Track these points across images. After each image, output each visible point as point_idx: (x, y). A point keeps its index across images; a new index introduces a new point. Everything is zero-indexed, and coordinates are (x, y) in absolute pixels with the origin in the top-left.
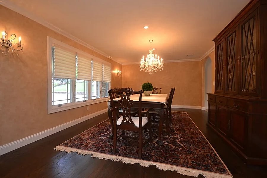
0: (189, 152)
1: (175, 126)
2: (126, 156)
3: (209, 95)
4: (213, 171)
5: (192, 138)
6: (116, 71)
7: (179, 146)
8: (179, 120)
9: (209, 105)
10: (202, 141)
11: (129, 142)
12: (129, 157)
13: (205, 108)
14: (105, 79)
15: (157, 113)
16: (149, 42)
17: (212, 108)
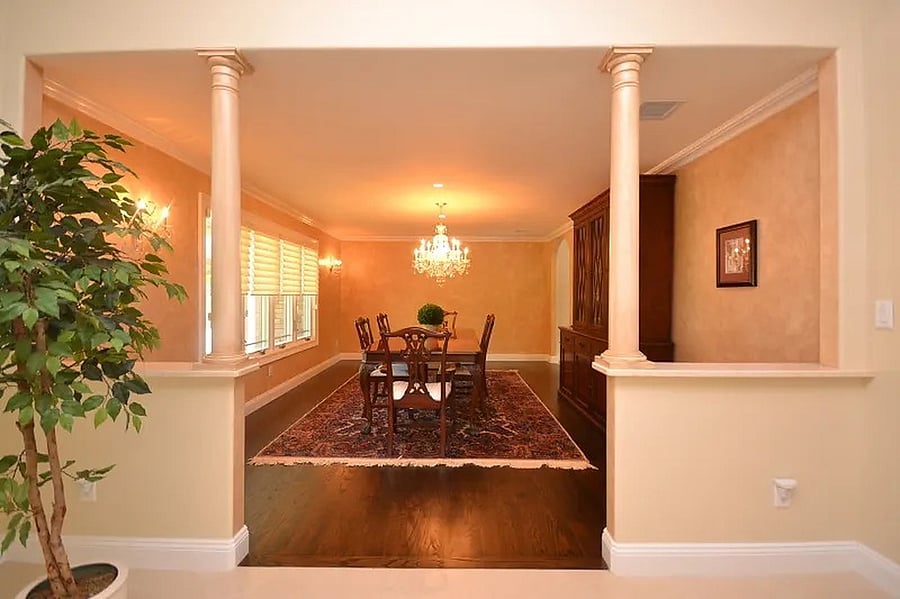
0: (526, 440)
1: (496, 402)
2: (416, 457)
3: (563, 330)
4: (562, 459)
5: (530, 419)
6: (330, 262)
7: (508, 433)
8: (503, 389)
9: (563, 351)
10: (549, 423)
11: (411, 436)
12: (422, 458)
13: (556, 359)
14: (306, 288)
15: (469, 374)
16: (438, 207)
17: (569, 357)
